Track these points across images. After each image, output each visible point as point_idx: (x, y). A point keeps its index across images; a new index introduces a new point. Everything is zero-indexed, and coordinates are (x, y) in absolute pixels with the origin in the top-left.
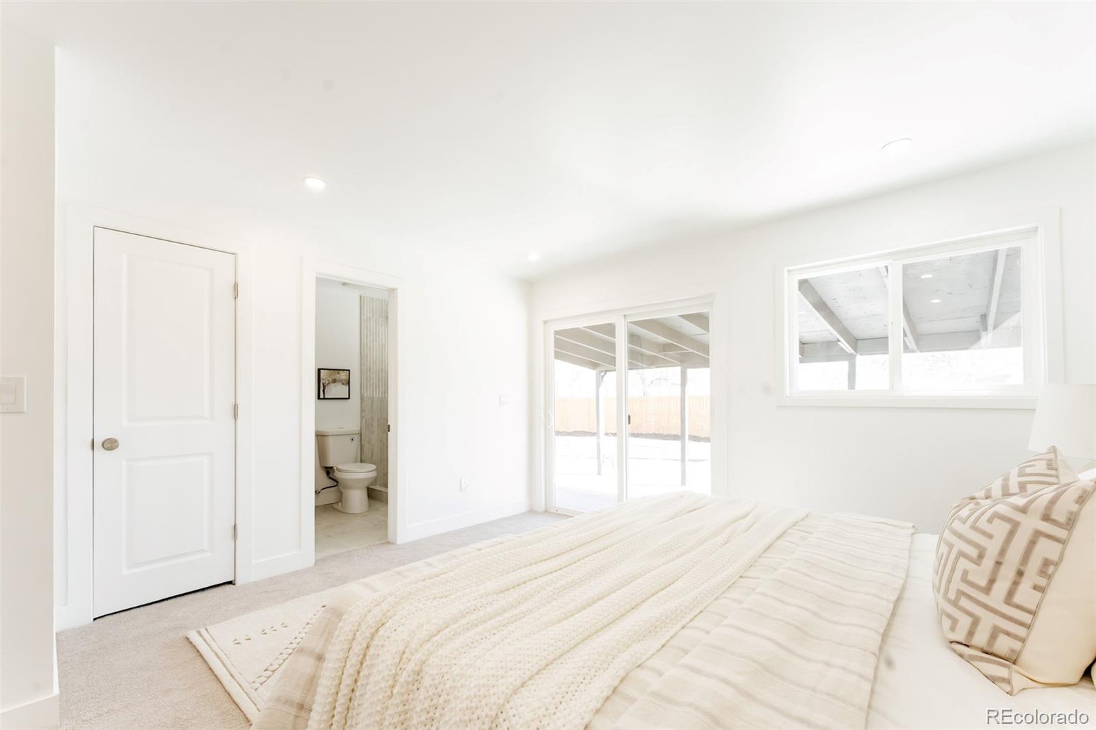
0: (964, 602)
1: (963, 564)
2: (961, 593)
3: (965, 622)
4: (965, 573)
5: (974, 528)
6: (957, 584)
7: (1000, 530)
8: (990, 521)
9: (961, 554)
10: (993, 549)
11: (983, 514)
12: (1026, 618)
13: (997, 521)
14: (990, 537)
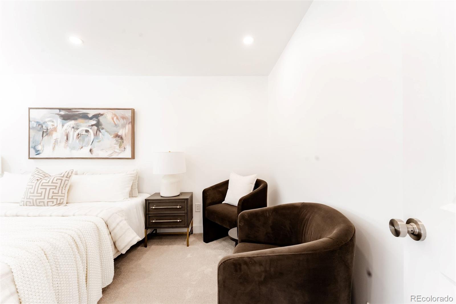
1: (52, 190)
2: (52, 196)
3: (55, 200)
4: (53, 192)
5: (52, 183)
7: (59, 181)
8: (56, 180)
10: (58, 185)
11: (53, 179)
12: (63, 195)
13: (58, 180)
14: (57, 183)
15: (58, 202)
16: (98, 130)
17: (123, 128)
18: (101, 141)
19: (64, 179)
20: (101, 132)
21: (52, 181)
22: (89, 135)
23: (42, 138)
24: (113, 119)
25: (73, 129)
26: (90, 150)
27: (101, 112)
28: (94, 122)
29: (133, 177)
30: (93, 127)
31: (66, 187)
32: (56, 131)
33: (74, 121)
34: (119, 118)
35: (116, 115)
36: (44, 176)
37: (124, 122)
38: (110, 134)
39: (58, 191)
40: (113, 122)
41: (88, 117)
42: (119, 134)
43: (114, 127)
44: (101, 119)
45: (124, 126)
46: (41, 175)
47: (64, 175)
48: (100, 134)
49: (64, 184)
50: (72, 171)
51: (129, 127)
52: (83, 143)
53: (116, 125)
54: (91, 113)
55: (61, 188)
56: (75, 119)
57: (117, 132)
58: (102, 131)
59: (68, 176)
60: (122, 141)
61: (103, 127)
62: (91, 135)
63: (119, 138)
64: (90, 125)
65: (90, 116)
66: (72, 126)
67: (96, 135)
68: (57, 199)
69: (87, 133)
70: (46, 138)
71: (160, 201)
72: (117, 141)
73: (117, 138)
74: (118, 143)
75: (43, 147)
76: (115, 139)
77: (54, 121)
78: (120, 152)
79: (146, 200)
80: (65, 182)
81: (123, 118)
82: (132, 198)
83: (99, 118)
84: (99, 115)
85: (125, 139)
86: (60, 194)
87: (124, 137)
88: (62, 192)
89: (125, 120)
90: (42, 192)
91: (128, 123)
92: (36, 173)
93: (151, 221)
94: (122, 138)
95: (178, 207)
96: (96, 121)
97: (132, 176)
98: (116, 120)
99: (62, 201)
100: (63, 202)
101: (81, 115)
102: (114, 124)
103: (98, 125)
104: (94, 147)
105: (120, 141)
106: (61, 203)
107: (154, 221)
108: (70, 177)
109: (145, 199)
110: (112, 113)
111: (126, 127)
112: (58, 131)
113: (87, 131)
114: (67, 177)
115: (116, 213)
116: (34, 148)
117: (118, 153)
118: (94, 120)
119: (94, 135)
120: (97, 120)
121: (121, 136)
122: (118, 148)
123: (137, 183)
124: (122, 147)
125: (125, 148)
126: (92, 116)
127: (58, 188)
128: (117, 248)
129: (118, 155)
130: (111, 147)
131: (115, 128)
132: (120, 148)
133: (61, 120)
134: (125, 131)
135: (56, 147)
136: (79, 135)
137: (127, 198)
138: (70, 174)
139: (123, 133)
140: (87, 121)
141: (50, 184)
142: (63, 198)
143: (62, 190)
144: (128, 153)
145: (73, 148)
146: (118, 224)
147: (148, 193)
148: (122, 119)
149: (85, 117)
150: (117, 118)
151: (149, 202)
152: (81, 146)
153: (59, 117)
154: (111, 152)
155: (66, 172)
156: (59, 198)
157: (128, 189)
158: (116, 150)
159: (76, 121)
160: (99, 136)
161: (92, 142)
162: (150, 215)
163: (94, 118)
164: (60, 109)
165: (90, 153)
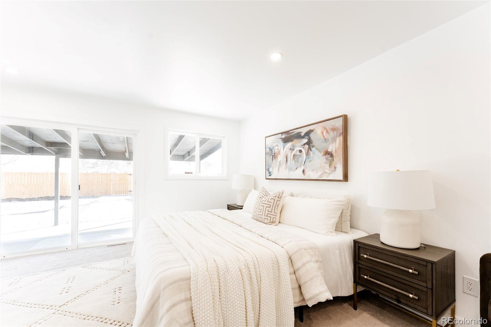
0: (268, 215)
2: (268, 214)
3: (269, 218)
4: (268, 210)
5: (268, 202)
6: (267, 212)
7: (272, 201)
8: (271, 200)
9: (267, 207)
10: (272, 204)
11: (269, 199)
12: (276, 214)
13: (272, 200)
14: (271, 202)
15: (271, 221)
16: (310, 148)
17: (333, 143)
18: (312, 161)
19: (276, 199)
20: (312, 151)
21: (268, 200)
22: (302, 156)
23: (272, 161)
24: (322, 133)
25: (290, 151)
26: (302, 171)
27: (311, 128)
28: (305, 141)
29: (342, 205)
30: (305, 145)
31: (278, 207)
32: (280, 154)
33: (291, 142)
34: (329, 130)
35: (326, 128)
36: (265, 195)
37: (334, 135)
38: (320, 152)
39: (272, 210)
40: (323, 137)
41: (301, 136)
42: (329, 150)
43: (324, 142)
44: (312, 135)
45: (334, 140)
46: (264, 193)
47: (276, 195)
48: (311, 152)
49: (276, 203)
50: (283, 191)
51: (340, 140)
52: (297, 163)
53: (325, 140)
54: (304, 131)
55: (274, 208)
56: (292, 141)
57: (326, 149)
58: (313, 149)
59: (280, 197)
60: (332, 158)
61: (313, 144)
62: (303, 155)
63: (329, 156)
64: (303, 144)
65: (303, 134)
66: (289, 148)
67: (307, 154)
68: (271, 217)
69: (300, 153)
70: (274, 161)
71: (376, 250)
72: (327, 159)
73: (327, 155)
74: (328, 162)
75: (273, 169)
76: (325, 157)
77: (279, 145)
78: (329, 172)
79: (355, 242)
80: (277, 202)
81: (333, 130)
82: (341, 232)
83: (310, 135)
84: (310, 132)
85: (336, 156)
86: (273, 213)
87: (334, 153)
88: (274, 211)
89: (335, 132)
90: (261, 208)
91: (338, 135)
92: (261, 191)
93: (362, 275)
94: (332, 155)
95: (411, 271)
96: (307, 139)
97: (339, 204)
98: (326, 134)
99: (274, 219)
100: (275, 221)
101: (296, 136)
102: (324, 139)
103: (309, 143)
104: (306, 168)
105: (330, 158)
106: (273, 221)
107: (366, 277)
108: (281, 197)
109: (354, 240)
110: (322, 126)
111: (336, 140)
112: (281, 154)
113: (300, 151)
114: (278, 198)
115: (305, 249)
116: (268, 170)
117: (328, 173)
118: (306, 139)
119: (306, 155)
120: (308, 137)
121: (331, 152)
122: (328, 167)
123: (349, 213)
124: (332, 167)
125: (335, 168)
126: (304, 134)
127: (271, 207)
128: (303, 294)
129: (328, 176)
130: (321, 167)
131: (325, 144)
132: (330, 167)
133: (283, 143)
134: (336, 146)
135: (280, 168)
136: (295, 156)
137: (331, 232)
138: (281, 195)
139: (333, 149)
140: (300, 140)
141: (266, 202)
142: (275, 217)
143: (275, 209)
144: (339, 174)
145: (291, 169)
146: (304, 265)
147: (365, 232)
148: (332, 132)
149: (299, 136)
150: (327, 132)
151: (360, 245)
152: (296, 167)
153: (281, 141)
154: (322, 173)
155: (279, 192)
156: (272, 217)
157: (335, 220)
158: (326, 171)
159: (292, 142)
160: (310, 155)
161: (304, 163)
162: (361, 266)
163: (306, 136)
164: (282, 133)
165: (303, 174)
